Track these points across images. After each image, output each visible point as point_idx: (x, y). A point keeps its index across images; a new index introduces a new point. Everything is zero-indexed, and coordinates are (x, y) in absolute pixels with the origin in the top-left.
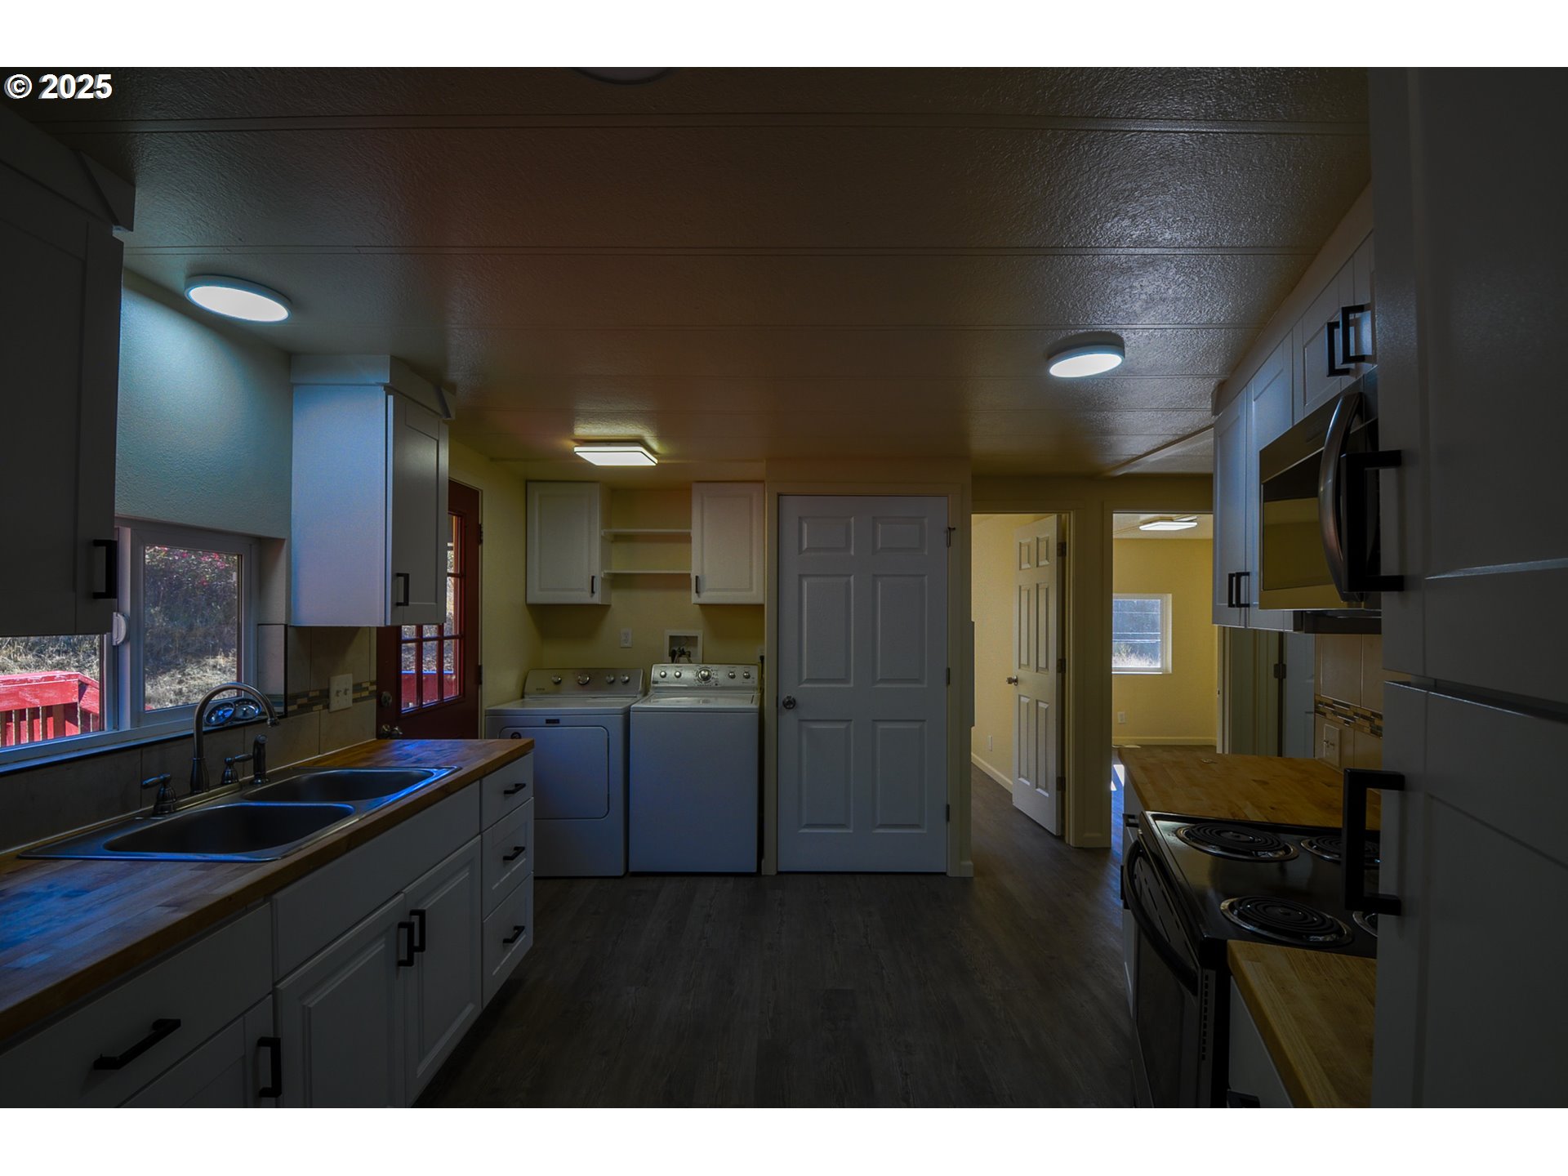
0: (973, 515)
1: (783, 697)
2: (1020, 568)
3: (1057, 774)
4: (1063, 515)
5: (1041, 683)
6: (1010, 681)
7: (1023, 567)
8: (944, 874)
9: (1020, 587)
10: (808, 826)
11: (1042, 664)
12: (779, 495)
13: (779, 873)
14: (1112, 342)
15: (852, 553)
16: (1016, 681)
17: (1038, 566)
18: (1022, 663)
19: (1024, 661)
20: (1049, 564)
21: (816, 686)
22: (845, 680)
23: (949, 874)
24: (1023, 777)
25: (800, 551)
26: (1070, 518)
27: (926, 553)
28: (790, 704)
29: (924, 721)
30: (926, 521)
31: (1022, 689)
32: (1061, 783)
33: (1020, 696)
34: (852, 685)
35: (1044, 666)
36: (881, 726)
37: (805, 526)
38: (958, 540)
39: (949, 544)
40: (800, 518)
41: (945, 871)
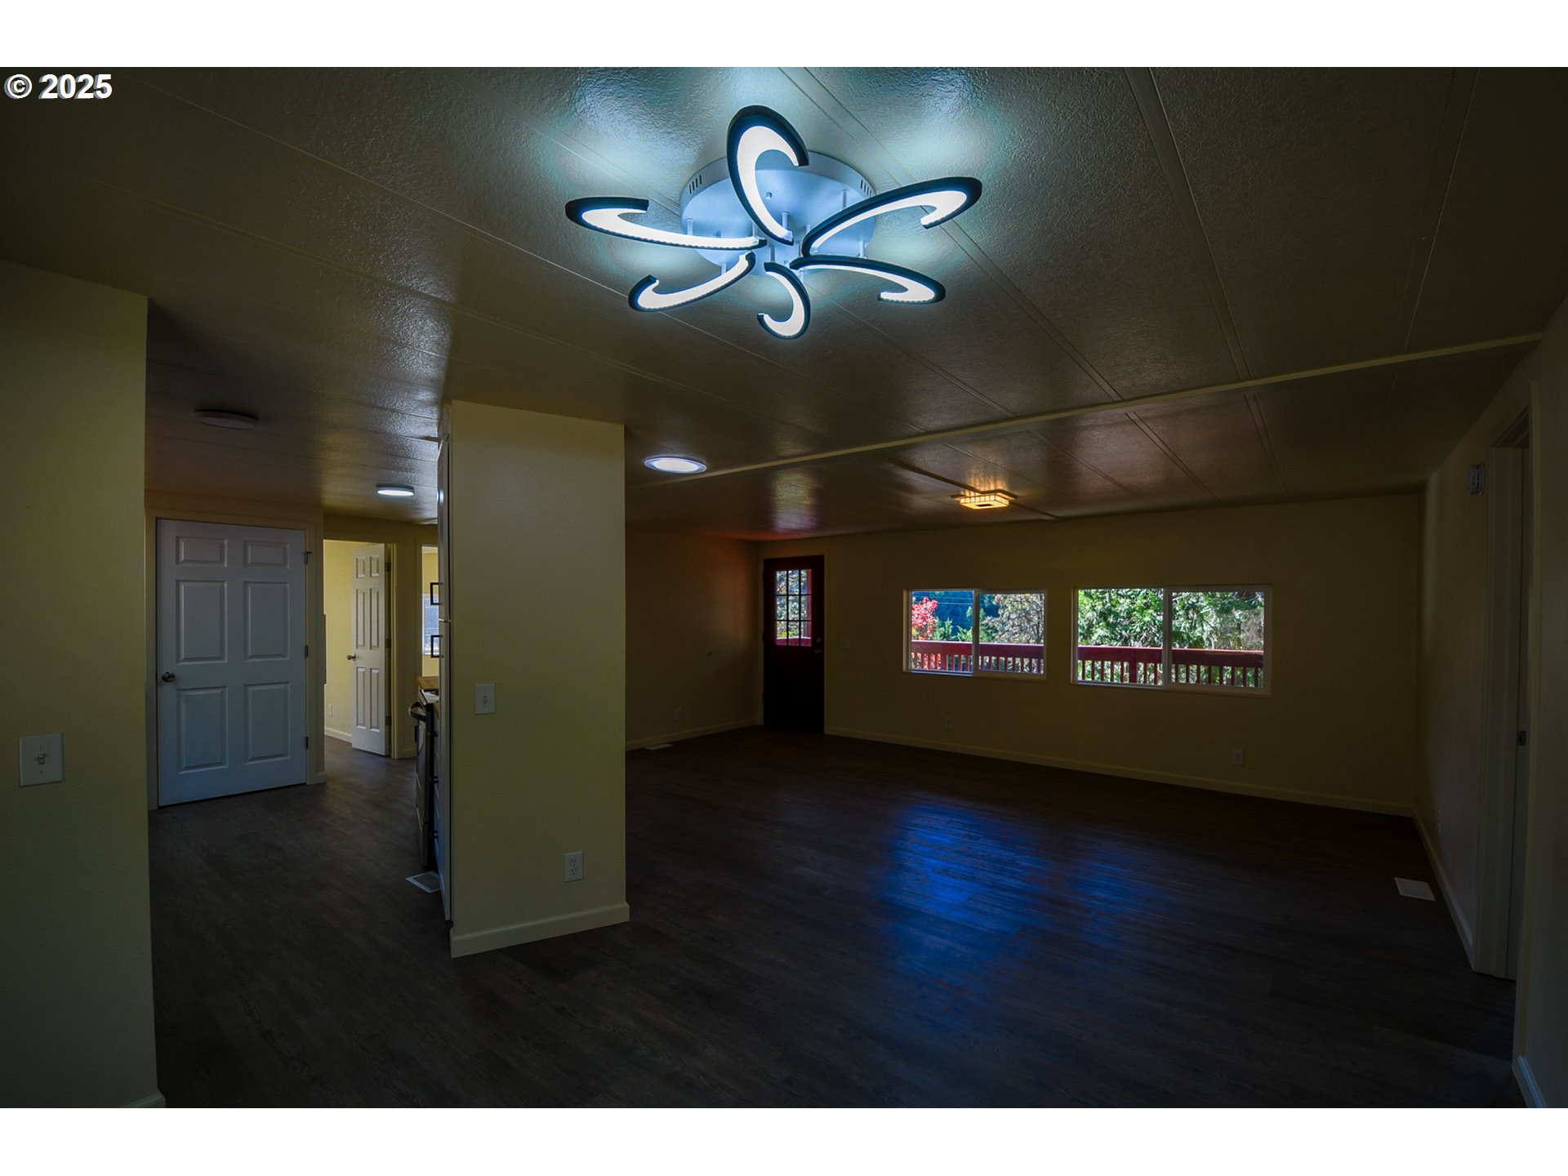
0: (324, 541)
1: (163, 672)
2: (357, 577)
3: (386, 713)
4: (389, 545)
5: (373, 658)
6: (350, 658)
7: (359, 576)
8: (304, 784)
9: (357, 591)
10: (187, 768)
11: (374, 643)
12: (157, 519)
13: (160, 808)
14: (410, 489)
15: (226, 565)
16: (354, 657)
17: (371, 576)
18: (359, 644)
19: (360, 642)
20: (379, 576)
21: (191, 663)
22: (221, 658)
23: (308, 783)
24: (361, 725)
25: (178, 562)
26: (394, 547)
27: (288, 567)
28: (169, 678)
29: (287, 683)
30: (288, 546)
31: (359, 663)
32: (388, 721)
33: (357, 668)
34: (226, 661)
35: (376, 644)
36: (251, 689)
37: (182, 544)
38: (313, 560)
39: (306, 562)
40: (177, 537)
41: (304, 781)
